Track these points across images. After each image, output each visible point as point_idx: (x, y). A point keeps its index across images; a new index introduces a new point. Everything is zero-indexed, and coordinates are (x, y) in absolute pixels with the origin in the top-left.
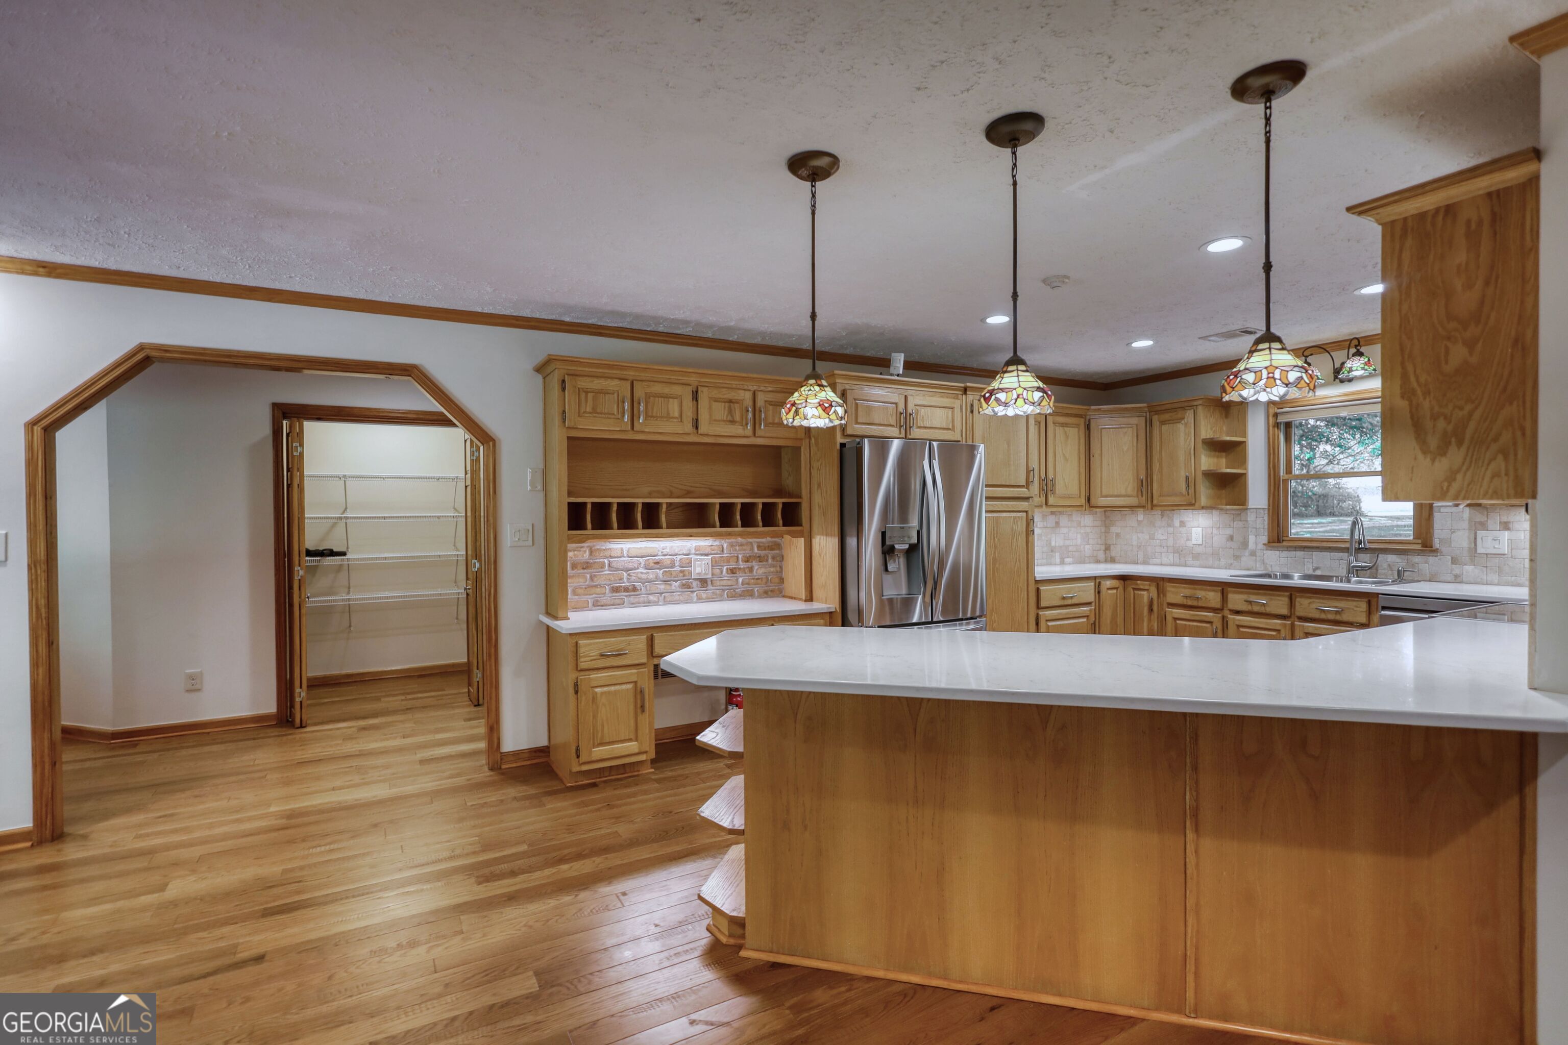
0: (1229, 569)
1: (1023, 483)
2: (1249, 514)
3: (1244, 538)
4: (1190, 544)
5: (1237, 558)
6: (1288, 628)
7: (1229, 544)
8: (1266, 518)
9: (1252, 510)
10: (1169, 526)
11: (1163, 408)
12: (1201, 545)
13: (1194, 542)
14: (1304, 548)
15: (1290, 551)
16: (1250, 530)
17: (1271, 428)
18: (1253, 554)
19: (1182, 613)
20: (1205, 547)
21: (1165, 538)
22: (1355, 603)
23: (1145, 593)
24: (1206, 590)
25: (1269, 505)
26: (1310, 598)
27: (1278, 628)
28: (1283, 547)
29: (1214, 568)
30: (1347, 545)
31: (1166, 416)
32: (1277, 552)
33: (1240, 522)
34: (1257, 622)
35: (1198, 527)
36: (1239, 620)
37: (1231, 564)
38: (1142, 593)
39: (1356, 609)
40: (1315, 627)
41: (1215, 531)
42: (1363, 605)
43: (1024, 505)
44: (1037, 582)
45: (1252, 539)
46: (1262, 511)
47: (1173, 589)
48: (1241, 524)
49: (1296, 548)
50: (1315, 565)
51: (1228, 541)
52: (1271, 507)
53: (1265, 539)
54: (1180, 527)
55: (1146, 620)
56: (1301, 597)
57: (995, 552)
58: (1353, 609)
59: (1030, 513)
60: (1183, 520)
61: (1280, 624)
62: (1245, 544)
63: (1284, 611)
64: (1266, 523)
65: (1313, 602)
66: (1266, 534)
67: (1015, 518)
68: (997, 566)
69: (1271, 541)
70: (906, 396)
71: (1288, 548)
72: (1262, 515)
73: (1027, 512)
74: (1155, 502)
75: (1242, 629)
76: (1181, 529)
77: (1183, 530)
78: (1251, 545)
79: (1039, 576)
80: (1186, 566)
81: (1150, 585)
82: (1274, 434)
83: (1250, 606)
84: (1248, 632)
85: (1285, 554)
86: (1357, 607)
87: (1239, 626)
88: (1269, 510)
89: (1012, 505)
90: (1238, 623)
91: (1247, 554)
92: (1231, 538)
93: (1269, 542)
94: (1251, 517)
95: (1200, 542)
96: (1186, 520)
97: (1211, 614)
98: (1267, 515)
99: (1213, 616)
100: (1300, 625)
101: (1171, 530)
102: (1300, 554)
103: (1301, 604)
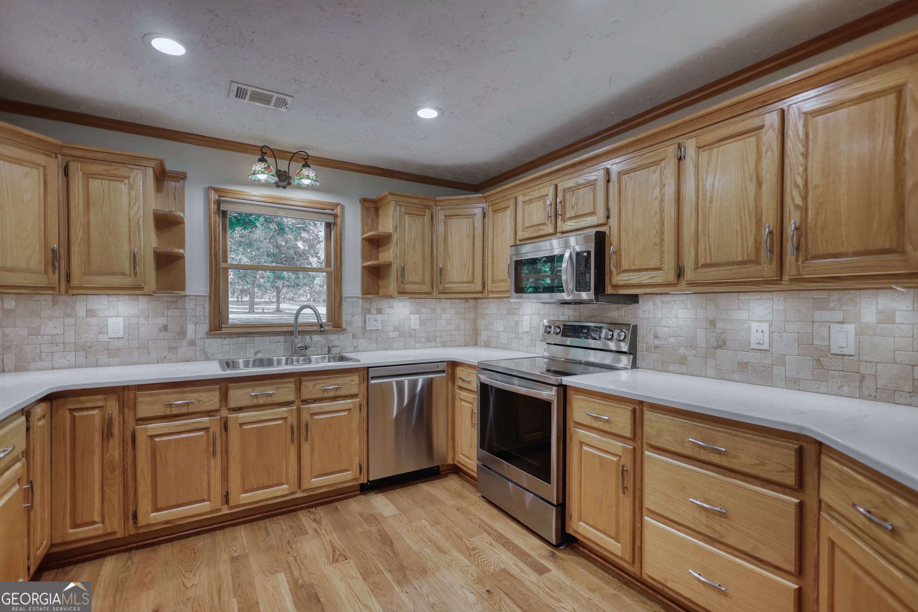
0: (162, 363)
2: (187, 301)
3: (182, 328)
4: (103, 338)
5: (172, 349)
6: (295, 413)
7: (163, 334)
8: (207, 305)
9: (191, 298)
10: (69, 316)
11: (90, 155)
12: (123, 338)
13: (111, 335)
14: (246, 334)
15: (232, 338)
16: (188, 318)
17: (212, 214)
18: (192, 343)
19: (163, 427)
20: (128, 340)
21: (60, 331)
22: (350, 378)
23: (95, 412)
24: (200, 391)
25: (210, 293)
26: (314, 380)
27: (285, 415)
28: (223, 334)
29: (142, 364)
30: (292, 329)
31: (98, 168)
32: (219, 340)
33: (176, 310)
34: (262, 415)
35: (118, 316)
36: (243, 417)
37: (165, 357)
38: (91, 412)
39: (351, 383)
40: (319, 406)
41: (142, 321)
42: (355, 378)
45: (190, 328)
46: (202, 299)
48: (177, 312)
49: (238, 335)
50: (257, 349)
51: (161, 331)
52: (213, 295)
53: (205, 327)
54: (87, 316)
58: (349, 384)
60: (90, 308)
61: (287, 412)
62: (182, 334)
63: (291, 397)
64: (207, 310)
65: (317, 383)
66: (207, 321)
69: (213, 329)
71: (231, 335)
72: (203, 303)
75: (245, 427)
76: (89, 319)
77: (93, 321)
78: (190, 334)
81: (106, 400)
82: (215, 221)
83: (255, 399)
84: (253, 428)
85: (228, 341)
86: (352, 381)
87: (241, 425)
88: (210, 297)
90: (241, 421)
91: (185, 343)
92: (165, 328)
93: (210, 331)
94: (190, 305)
95: (121, 335)
96: (96, 307)
97: (207, 418)
98: (208, 303)
99: (210, 420)
100: (306, 408)
101: (70, 321)
102: (242, 340)
103: (307, 388)
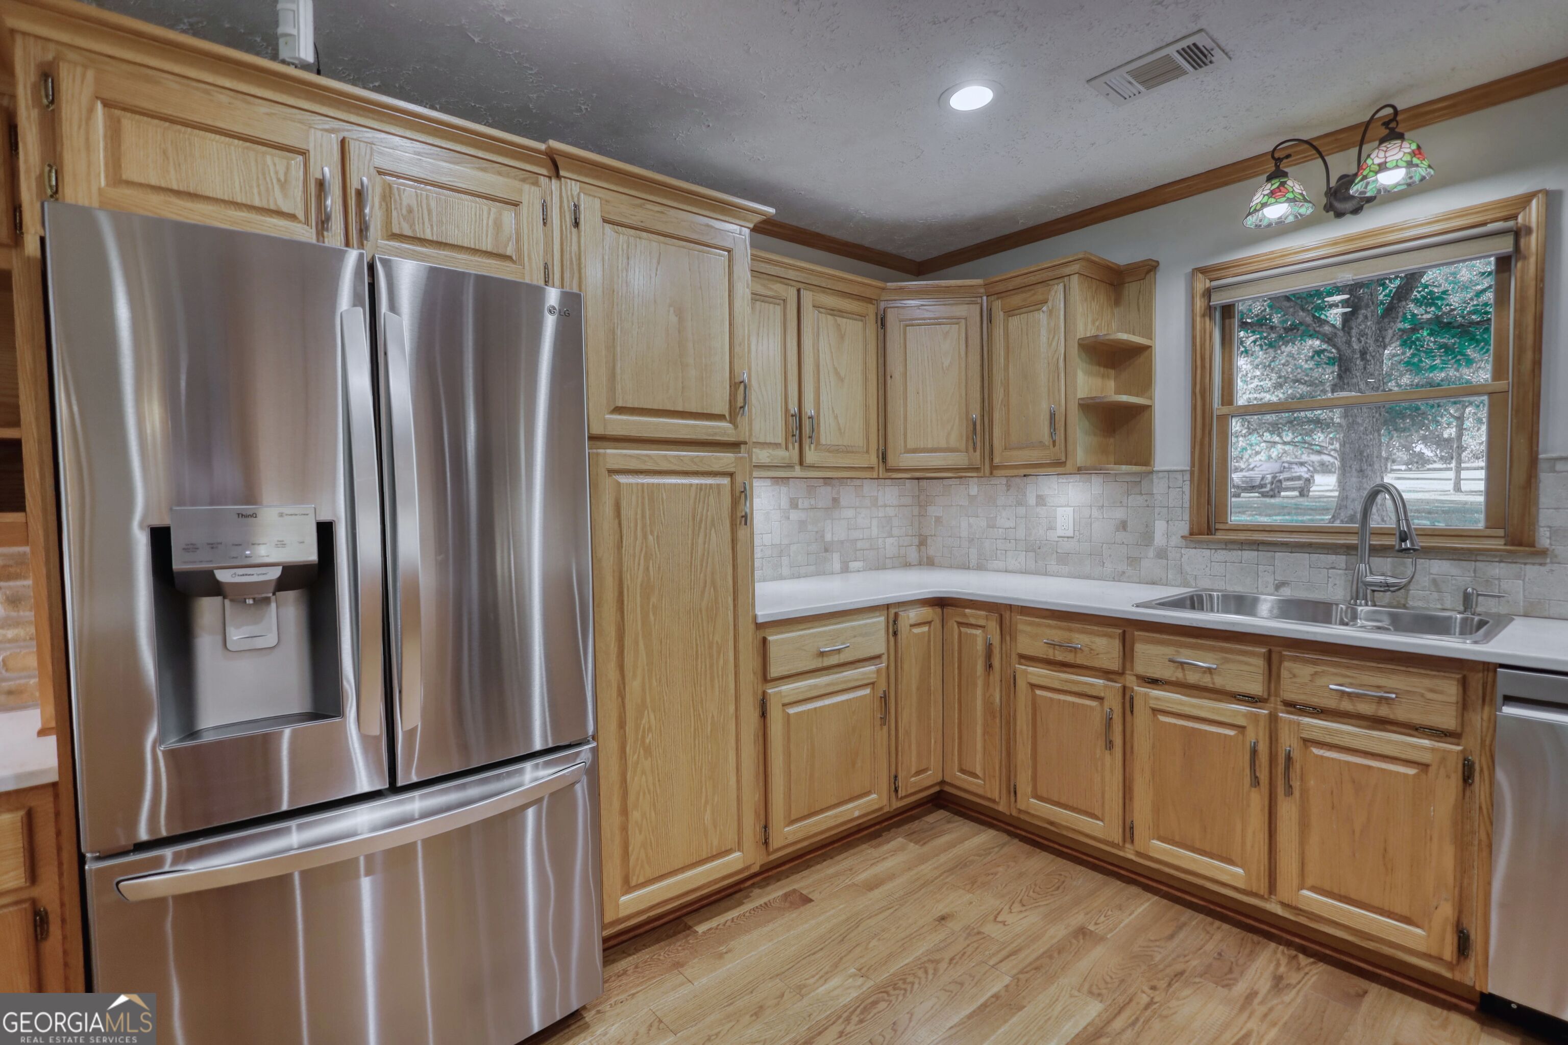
0: (1119, 581)
1: (721, 407)
2: (1155, 481)
3: (1147, 526)
4: (1053, 536)
5: (1133, 561)
6: (1263, 723)
7: (1121, 536)
8: (1187, 488)
9: (1160, 475)
10: (1020, 503)
11: (1011, 285)
12: (1073, 537)
13: (1060, 532)
14: (1256, 545)
15: (1230, 550)
16: (1157, 510)
17: (1198, 319)
18: (1162, 554)
19: (1045, 676)
20: (1079, 541)
21: (1013, 525)
22: (1427, 682)
23: (978, 632)
24: (1092, 633)
25: (1193, 465)
26: (1315, 662)
27: (1241, 722)
28: (1220, 542)
29: (1094, 579)
30: (1353, 540)
31: (1016, 300)
32: (1207, 553)
33: (1138, 497)
34: (1193, 706)
35: (1068, 506)
36: (1157, 699)
37: (1124, 573)
38: (974, 631)
39: (1430, 695)
40: (1326, 728)
41: (1095, 513)
42: (1449, 689)
43: (724, 459)
44: (759, 626)
45: (1160, 527)
46: (1179, 476)
47: (1028, 629)
48: (1139, 500)
49: (1243, 545)
50: (1279, 578)
51: (1117, 530)
52: (1196, 469)
53: (1183, 527)
54: (1037, 505)
55: (980, 683)
56: (1295, 659)
57: (647, 569)
58: (1422, 695)
59: (739, 479)
60: (1040, 493)
61: (1246, 715)
62: (1147, 537)
63: (1256, 688)
64: (1187, 497)
65: (1323, 672)
66: (1187, 517)
67: (700, 487)
68: (654, 600)
69: (1195, 530)
70: (343, 142)
71: (1228, 545)
72: (1180, 483)
73: (731, 475)
74: (997, 461)
75: (1162, 718)
76: (1039, 509)
77: (1042, 511)
78: (1159, 539)
79: (764, 612)
80: (1046, 574)
81: (987, 618)
82: (1204, 330)
83: (1180, 670)
84: (1175, 725)
85: (1221, 555)
86: (1432, 690)
87: (1155, 711)
88: (1192, 473)
89: (692, 459)
90: (1153, 704)
91: (1151, 553)
92: (1123, 525)
93: (1191, 534)
94: (1159, 486)
95: (1070, 533)
96: (1046, 493)
97: (1101, 681)
98: (1188, 483)
99: (1106, 686)
100: (1290, 722)
101: (1021, 511)
102: (1249, 555)
103: (1295, 676)
